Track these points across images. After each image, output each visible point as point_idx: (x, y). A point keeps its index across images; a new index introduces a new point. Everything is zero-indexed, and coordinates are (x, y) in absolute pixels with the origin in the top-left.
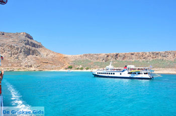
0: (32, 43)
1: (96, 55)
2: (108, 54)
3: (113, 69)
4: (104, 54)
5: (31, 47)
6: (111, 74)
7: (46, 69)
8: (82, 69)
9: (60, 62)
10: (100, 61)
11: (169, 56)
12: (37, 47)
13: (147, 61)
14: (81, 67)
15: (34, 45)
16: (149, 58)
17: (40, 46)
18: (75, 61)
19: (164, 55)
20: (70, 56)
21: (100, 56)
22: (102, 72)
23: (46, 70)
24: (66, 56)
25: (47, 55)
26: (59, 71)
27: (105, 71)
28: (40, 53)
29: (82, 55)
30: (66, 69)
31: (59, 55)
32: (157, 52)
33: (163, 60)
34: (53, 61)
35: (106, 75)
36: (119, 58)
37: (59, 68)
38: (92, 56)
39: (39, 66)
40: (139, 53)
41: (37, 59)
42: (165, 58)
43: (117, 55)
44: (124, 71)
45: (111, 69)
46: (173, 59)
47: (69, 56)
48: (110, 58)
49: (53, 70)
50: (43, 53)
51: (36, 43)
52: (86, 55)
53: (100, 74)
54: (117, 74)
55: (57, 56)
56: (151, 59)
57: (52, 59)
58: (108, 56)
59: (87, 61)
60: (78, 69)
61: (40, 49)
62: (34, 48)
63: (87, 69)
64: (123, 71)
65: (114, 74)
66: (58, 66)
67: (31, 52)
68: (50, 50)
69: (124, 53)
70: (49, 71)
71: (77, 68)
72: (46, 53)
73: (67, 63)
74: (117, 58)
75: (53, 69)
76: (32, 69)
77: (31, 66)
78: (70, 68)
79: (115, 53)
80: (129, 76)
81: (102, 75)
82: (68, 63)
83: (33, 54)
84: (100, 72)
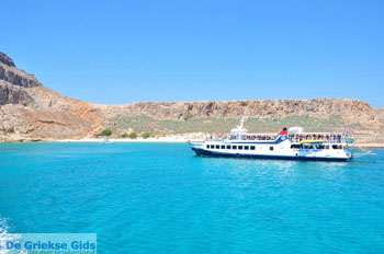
0: (11, 74)
1: (164, 104)
2: (191, 103)
3: (249, 137)
4: (181, 103)
5: (10, 85)
6: (246, 148)
7: (50, 136)
8: (133, 136)
9: (81, 121)
10: (174, 118)
11: (320, 109)
12: (26, 86)
13: (275, 120)
14: (130, 131)
15: (18, 80)
16: (279, 112)
17: (32, 83)
18: (116, 119)
19: (310, 107)
20: (106, 106)
21: (173, 107)
22: (220, 144)
23: (50, 140)
24: (96, 106)
25: (50, 105)
26: (81, 140)
27: (228, 142)
28: (32, 100)
29: (133, 105)
30: (97, 136)
31: (79, 106)
32: (296, 100)
33: (307, 117)
34: (66, 118)
35: (232, 151)
36: (215, 111)
37: (80, 135)
38: (156, 107)
39: (32, 131)
40: (258, 102)
41: (27, 114)
42: (311, 114)
43: (211, 105)
44: (280, 141)
45: (244, 137)
46: (327, 116)
47: (103, 107)
48: (194, 111)
49: (67, 140)
50: (42, 100)
51: (21, 74)
52: (141, 106)
53: (215, 150)
54: (262, 150)
55: (74, 107)
56: (284, 116)
57: (62, 114)
58: (190, 108)
59: (145, 117)
60: (124, 136)
61: (34, 89)
62: (18, 87)
63: (146, 136)
64: (277, 143)
65: (253, 148)
66: (78, 131)
67: (10, 96)
68: (56, 93)
69: (225, 102)
70: (58, 141)
71: (122, 133)
72: (48, 101)
73: (97, 123)
74: (211, 111)
75: (65, 137)
76: (16, 137)
77: (12, 131)
78: (107, 133)
79: (206, 102)
80: (293, 153)
81: (220, 151)
82: (103, 124)
83: (15, 102)
84: (215, 144)
